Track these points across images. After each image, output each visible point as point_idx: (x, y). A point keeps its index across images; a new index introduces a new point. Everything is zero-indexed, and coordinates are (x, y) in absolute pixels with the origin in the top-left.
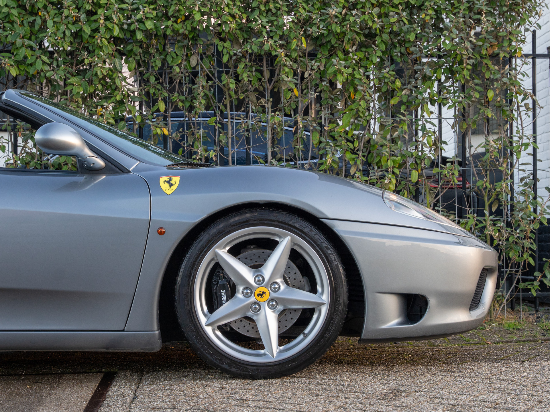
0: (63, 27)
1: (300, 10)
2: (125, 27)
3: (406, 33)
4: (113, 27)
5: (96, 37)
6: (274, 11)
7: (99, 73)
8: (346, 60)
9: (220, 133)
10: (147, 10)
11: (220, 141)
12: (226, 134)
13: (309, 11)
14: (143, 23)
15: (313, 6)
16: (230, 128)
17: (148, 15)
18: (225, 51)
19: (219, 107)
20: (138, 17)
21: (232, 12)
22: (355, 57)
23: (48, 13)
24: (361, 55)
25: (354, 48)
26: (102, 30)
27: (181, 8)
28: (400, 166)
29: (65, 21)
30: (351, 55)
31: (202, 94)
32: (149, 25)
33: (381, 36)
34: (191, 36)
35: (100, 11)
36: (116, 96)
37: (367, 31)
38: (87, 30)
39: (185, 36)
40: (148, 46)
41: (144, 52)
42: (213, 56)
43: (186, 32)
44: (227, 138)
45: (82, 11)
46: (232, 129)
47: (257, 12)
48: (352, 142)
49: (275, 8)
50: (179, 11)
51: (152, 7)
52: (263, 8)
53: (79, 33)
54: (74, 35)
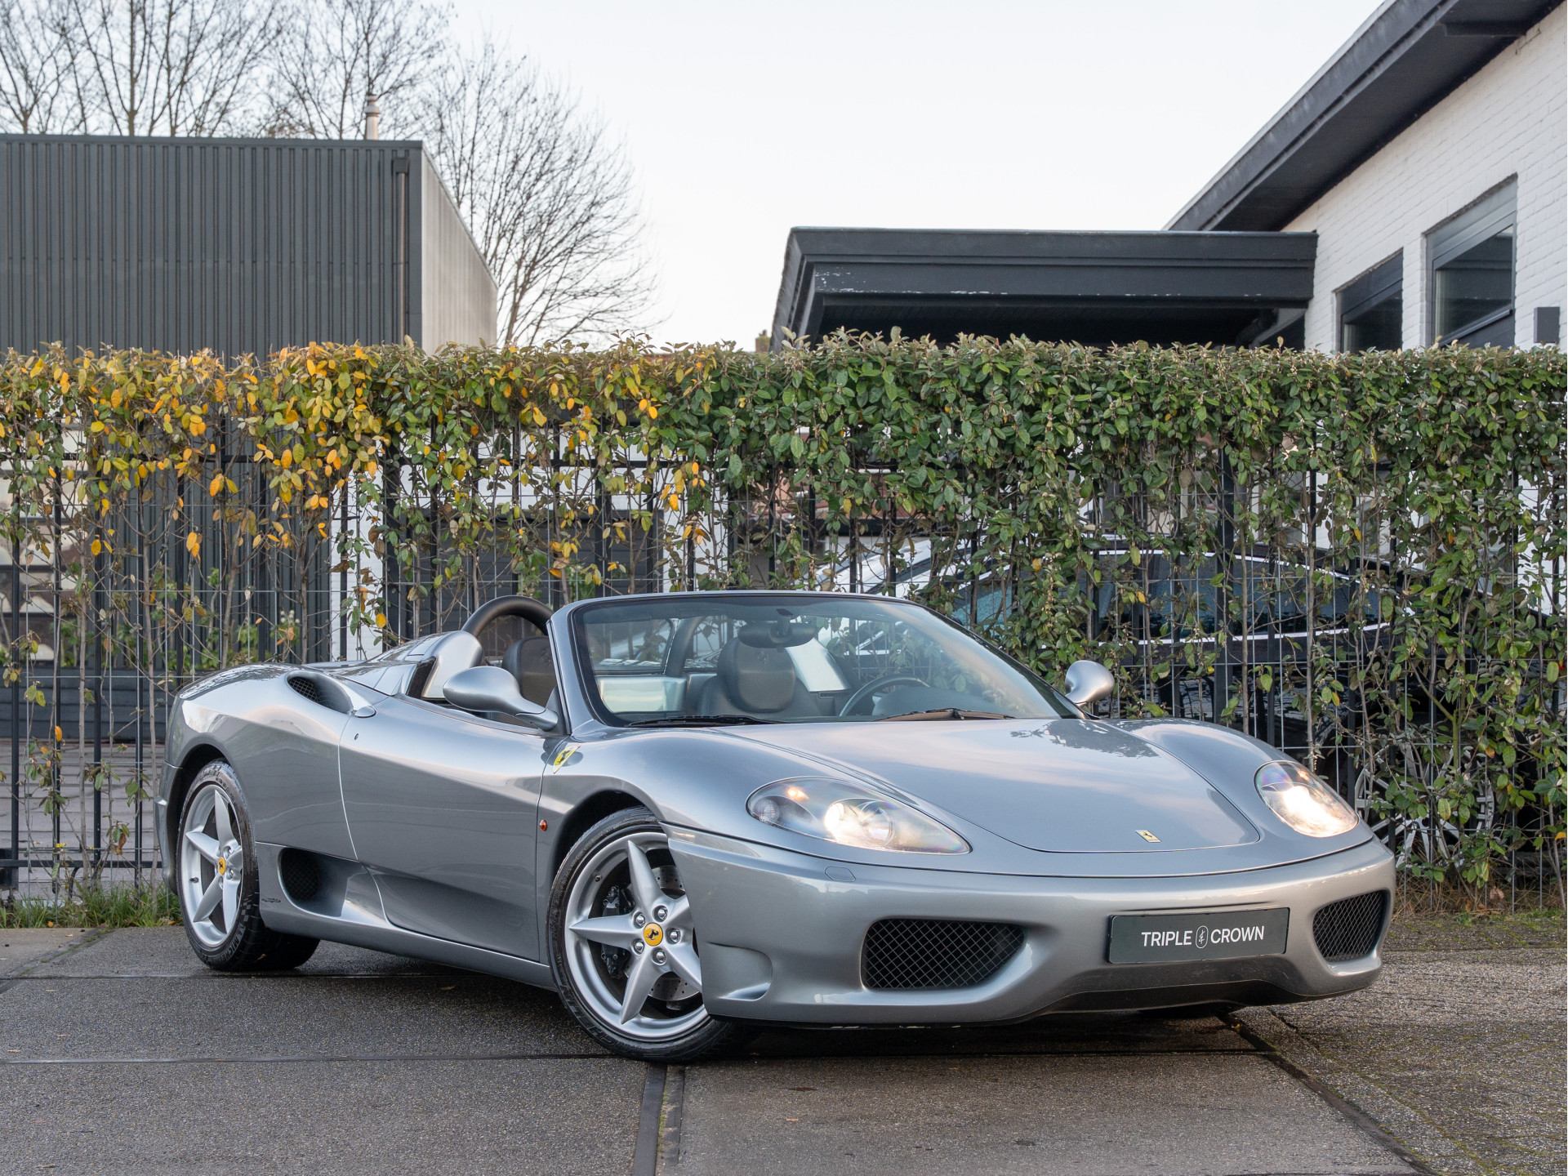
0: (987, 433)
1: (1369, 400)
2: (1083, 429)
3: (1541, 434)
4: (1066, 432)
5: (1039, 448)
6: (1324, 401)
7: (1042, 506)
8: (1441, 479)
9: (1229, 598)
10: (1118, 402)
11: (1228, 612)
12: (1240, 602)
13: (1380, 401)
14: (1113, 423)
15: (1388, 392)
16: (1245, 590)
17: (1121, 411)
18: (1241, 466)
19: (1228, 557)
20: (1106, 414)
21: (1257, 406)
22: (1457, 476)
23: (961, 409)
24: (1466, 471)
25: (1455, 459)
26: (1050, 437)
27: (1174, 398)
28: (1529, 655)
29: (989, 422)
30: (1449, 472)
31: (1204, 537)
32: (1122, 427)
33: (1500, 439)
34: (1186, 441)
35: (1045, 406)
36: (1063, 541)
37: (1477, 433)
38: (1026, 438)
39: (1175, 441)
40: (1114, 457)
41: (1107, 467)
42: (1219, 471)
43: (1179, 436)
44: (1242, 608)
45: (1016, 405)
46: (1249, 592)
47: (1296, 405)
48: (1449, 617)
49: (1327, 396)
50: (1171, 402)
51: (1127, 397)
52: (1307, 399)
53: (1010, 442)
54: (1002, 444)
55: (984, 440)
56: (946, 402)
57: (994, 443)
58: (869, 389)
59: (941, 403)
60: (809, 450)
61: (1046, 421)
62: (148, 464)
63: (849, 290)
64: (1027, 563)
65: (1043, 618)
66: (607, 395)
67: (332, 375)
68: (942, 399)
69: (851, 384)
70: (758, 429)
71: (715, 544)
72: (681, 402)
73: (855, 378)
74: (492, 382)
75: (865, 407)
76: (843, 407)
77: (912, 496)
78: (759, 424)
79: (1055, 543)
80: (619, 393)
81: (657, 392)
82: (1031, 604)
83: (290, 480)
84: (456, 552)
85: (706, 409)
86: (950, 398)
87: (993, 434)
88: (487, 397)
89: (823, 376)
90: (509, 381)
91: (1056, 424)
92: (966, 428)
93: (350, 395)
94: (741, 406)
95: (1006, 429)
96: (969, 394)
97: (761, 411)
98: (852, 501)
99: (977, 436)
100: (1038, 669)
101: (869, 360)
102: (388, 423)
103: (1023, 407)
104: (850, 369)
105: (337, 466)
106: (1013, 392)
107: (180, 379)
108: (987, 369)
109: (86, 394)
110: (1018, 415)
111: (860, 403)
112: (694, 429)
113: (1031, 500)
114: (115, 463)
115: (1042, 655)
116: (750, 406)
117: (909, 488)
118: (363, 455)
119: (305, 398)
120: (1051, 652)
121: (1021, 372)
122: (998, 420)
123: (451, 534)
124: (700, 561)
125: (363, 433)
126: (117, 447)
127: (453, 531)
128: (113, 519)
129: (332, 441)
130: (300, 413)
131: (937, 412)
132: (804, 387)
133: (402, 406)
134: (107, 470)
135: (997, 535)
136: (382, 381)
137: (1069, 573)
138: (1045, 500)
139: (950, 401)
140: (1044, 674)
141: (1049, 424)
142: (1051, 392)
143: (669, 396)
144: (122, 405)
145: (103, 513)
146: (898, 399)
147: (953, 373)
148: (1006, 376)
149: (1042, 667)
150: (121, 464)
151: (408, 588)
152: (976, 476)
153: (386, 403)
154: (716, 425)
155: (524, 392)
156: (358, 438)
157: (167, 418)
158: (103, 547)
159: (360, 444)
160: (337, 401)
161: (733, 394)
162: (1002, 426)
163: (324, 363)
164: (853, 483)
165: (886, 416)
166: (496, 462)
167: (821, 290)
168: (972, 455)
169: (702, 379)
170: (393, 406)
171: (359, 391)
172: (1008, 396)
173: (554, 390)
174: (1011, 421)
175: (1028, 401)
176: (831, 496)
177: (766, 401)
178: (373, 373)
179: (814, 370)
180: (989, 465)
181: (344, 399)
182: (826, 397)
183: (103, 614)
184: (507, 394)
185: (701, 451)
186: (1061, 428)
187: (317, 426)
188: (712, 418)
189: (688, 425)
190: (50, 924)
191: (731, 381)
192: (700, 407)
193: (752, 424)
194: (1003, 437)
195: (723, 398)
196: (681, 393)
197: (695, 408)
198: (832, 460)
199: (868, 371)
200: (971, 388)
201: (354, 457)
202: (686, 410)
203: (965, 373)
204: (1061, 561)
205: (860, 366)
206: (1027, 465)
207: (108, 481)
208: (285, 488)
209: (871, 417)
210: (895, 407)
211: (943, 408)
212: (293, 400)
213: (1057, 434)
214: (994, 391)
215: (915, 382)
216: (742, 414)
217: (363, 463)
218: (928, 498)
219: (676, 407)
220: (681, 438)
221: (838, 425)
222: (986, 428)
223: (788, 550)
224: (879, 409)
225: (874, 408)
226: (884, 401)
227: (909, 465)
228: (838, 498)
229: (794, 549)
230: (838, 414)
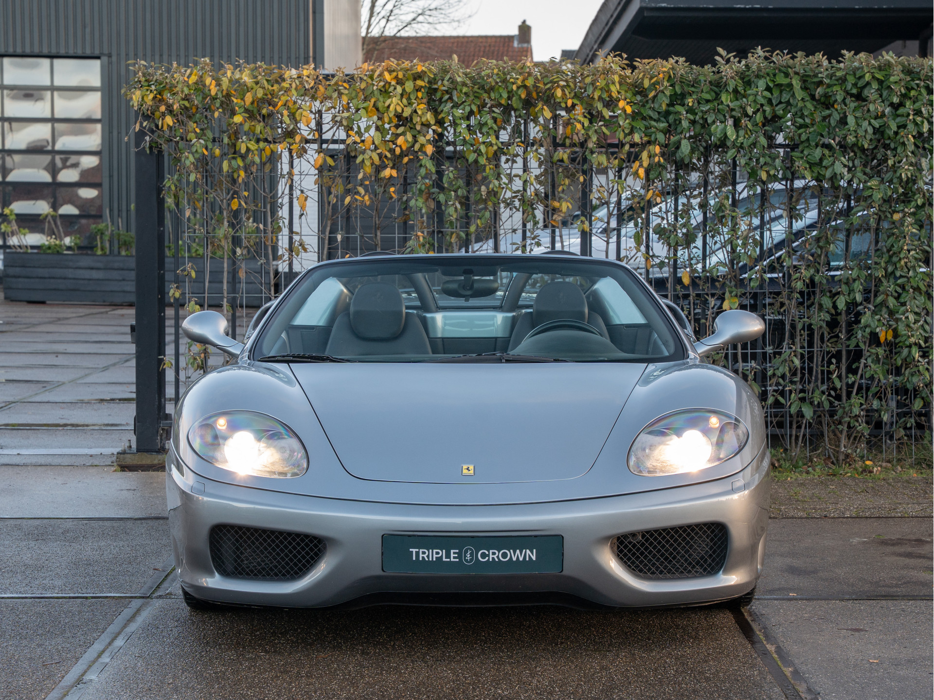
0: (865, 124)
4: (923, 122)
5: (902, 133)
7: (903, 175)
23: (846, 106)
26: (911, 126)
29: (867, 116)
35: (908, 103)
36: (916, 201)
38: (894, 128)
53: (881, 129)
54: (876, 131)
55: (863, 128)
56: (836, 101)
57: (870, 130)
58: (781, 92)
59: (831, 102)
60: (738, 136)
61: (909, 115)
62: (271, 146)
63: (663, 5)
64: (889, 216)
65: (902, 256)
66: (596, 97)
67: (400, 82)
68: (833, 99)
69: (768, 89)
70: (701, 121)
72: (647, 102)
73: (771, 85)
74: (514, 87)
75: (777, 105)
76: (762, 105)
77: (810, 168)
78: (702, 118)
79: (909, 202)
80: (605, 96)
81: (629, 95)
82: (892, 246)
83: (371, 157)
84: (486, 208)
85: (664, 107)
86: (839, 98)
87: (870, 124)
88: (509, 98)
89: (748, 84)
90: (525, 87)
91: (915, 117)
92: (851, 120)
93: (413, 97)
94: (690, 104)
95: (879, 120)
96: (852, 95)
97: (705, 108)
98: (768, 172)
99: (858, 125)
100: (896, 291)
101: (780, 71)
102: (440, 117)
103: (892, 105)
104: (768, 78)
105: (404, 148)
106: (885, 93)
107: (294, 85)
108: (868, 77)
109: (228, 96)
110: (888, 110)
111: (775, 104)
112: (655, 120)
113: (895, 172)
114: (249, 145)
115: (899, 281)
116: (696, 104)
117: (808, 163)
118: (422, 140)
119: (381, 99)
120: (905, 279)
121: (892, 79)
122: (873, 114)
123: (481, 195)
125: (422, 124)
126: (250, 134)
127: (483, 193)
128: (246, 184)
129: (401, 130)
130: (377, 109)
131: (828, 108)
132: (736, 91)
133: (450, 105)
134: (243, 150)
135: (870, 196)
136: (435, 86)
137: (920, 223)
138: (906, 172)
139: (839, 100)
140: (899, 295)
141: (911, 117)
142: (913, 93)
143: (639, 98)
144: (252, 103)
145: (240, 180)
146: (803, 99)
147: (843, 80)
148: (880, 82)
149: (899, 290)
150: (253, 146)
151: (452, 233)
152: (855, 155)
153: (437, 103)
154: (671, 118)
155: (534, 95)
156: (418, 127)
157: (285, 113)
158: (240, 204)
159: (419, 132)
160: (404, 101)
161: (683, 96)
162: (876, 118)
163: (395, 74)
164: (768, 160)
166: (515, 144)
167: (644, 5)
168: (854, 139)
169: (663, 85)
170: (443, 105)
171: (420, 95)
172: (881, 96)
173: (559, 93)
174: (883, 115)
175: (896, 100)
176: (752, 169)
177: (708, 101)
178: (430, 82)
179: (742, 79)
180: (866, 146)
181: (409, 99)
182: (751, 98)
183: (239, 251)
184: (523, 96)
185: (661, 137)
186: (919, 119)
187: (390, 118)
188: (667, 113)
189: (651, 118)
191: (682, 86)
192: (661, 106)
193: (697, 118)
194: (877, 126)
195: (677, 98)
196: (647, 96)
197: (656, 106)
198: (753, 143)
199: (781, 79)
200: (854, 91)
201: (416, 141)
202: (650, 108)
203: (851, 79)
204: (914, 214)
205: (775, 75)
206: (892, 146)
207: (243, 157)
208: (368, 163)
209: (781, 112)
210: (800, 104)
211: (833, 106)
212: (373, 100)
213: (916, 124)
214: (871, 93)
215: (812, 87)
216: (690, 111)
217: (422, 146)
218: (821, 171)
219: (644, 106)
220: (647, 128)
221: (759, 118)
222: (865, 119)
223: (720, 207)
224: (787, 107)
225: (783, 105)
226: (791, 101)
227: (807, 147)
228: (757, 170)
229: (725, 206)
230: (758, 110)
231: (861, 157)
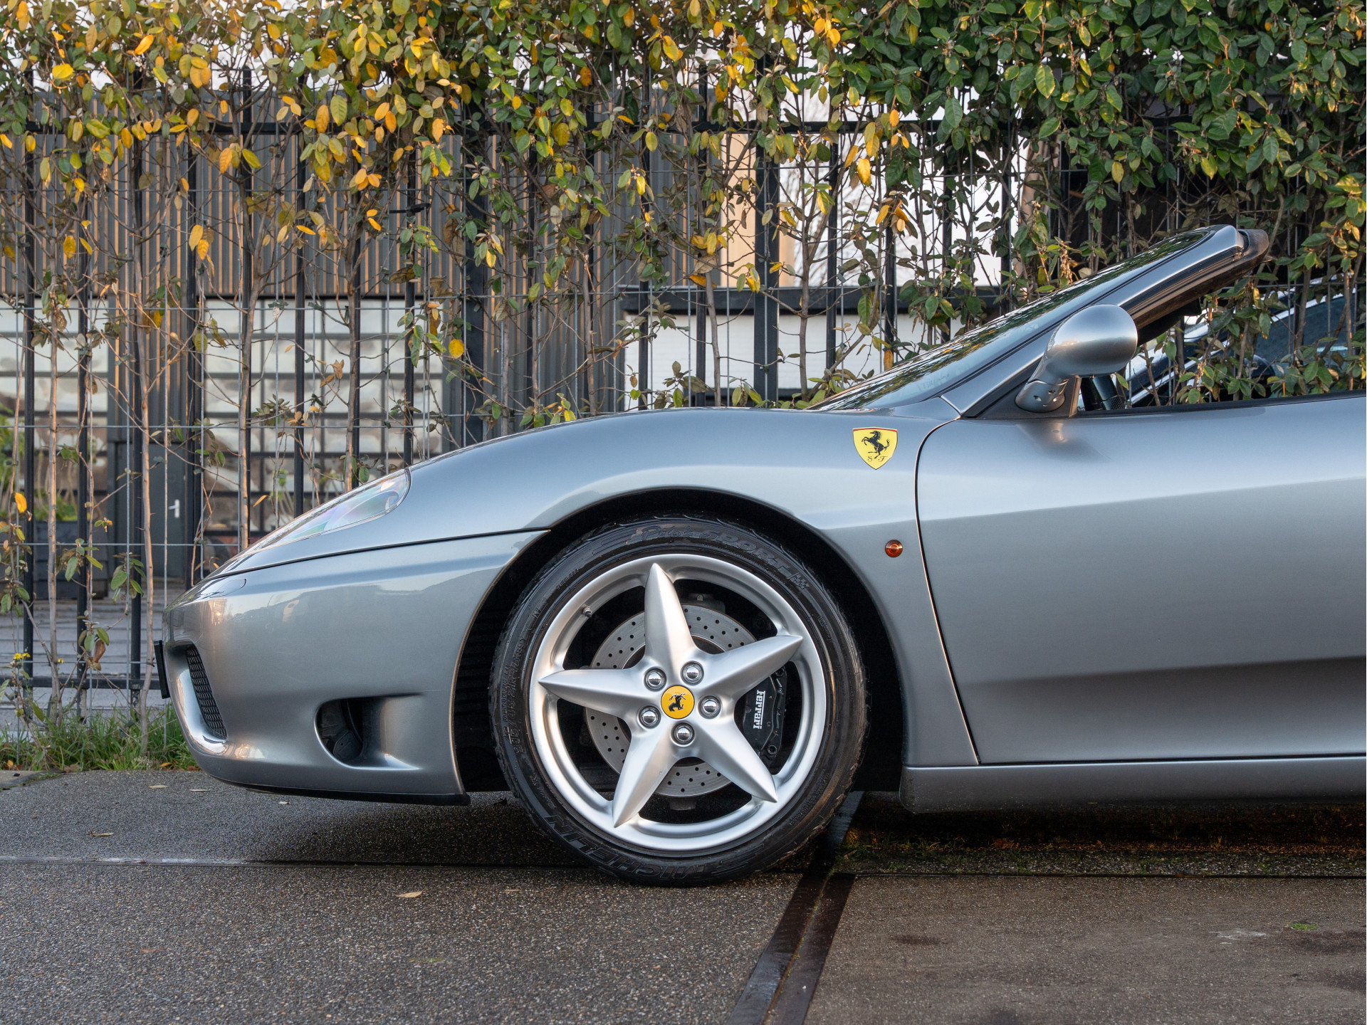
55: (1325, 67)
56: (1268, 13)
57: (1340, 72)
59: (1258, 18)
60: (1062, 89)
62: (135, 128)
66: (768, 14)
68: (1262, 10)
70: (986, 62)
71: (924, 238)
72: (876, 26)
75: (1144, 27)
76: (1113, 26)
77: (1214, 153)
78: (989, 54)
83: (328, 151)
84: (559, 250)
85: (912, 36)
86: (1274, 8)
87: (1339, 58)
88: (601, 26)
92: (1298, 50)
93: (409, 25)
94: (963, 27)
97: (991, 33)
98: (1125, 164)
99: (1314, 62)
102: (461, 63)
105: (392, 128)
111: (1139, 23)
112: (894, 64)
114: (89, 126)
116: (975, 27)
117: (1210, 142)
118: (425, 110)
124: (904, 263)
125: (426, 79)
126: (93, 105)
127: (554, 221)
128: (88, 205)
129: (384, 89)
130: (339, 51)
131: (1252, 31)
133: (480, 38)
134: (78, 137)
139: (1274, 11)
144: (99, 44)
145: (73, 196)
150: (97, 128)
152: (1310, 126)
153: (458, 37)
154: (926, 59)
155: (653, 21)
156: (420, 87)
157: (160, 61)
158: (80, 247)
159: (420, 96)
160: (391, 34)
161: (950, 11)
164: (1125, 137)
165: (1176, 38)
168: (1306, 91)
170: (469, 40)
171: (423, 20)
173: (694, 8)
176: (1094, 157)
177: (1000, 18)
181: (400, 31)
184: (629, 21)
185: (903, 94)
187: (362, 67)
188: (920, 50)
189: (885, 59)
190: (10, 763)
192: (903, 30)
193: (978, 55)
195: (937, 17)
196: (875, 14)
197: (895, 32)
198: (1095, 105)
201: (416, 115)
202: (882, 38)
207: (82, 153)
208: (321, 159)
210: (1192, 21)
211: (1261, 25)
212: (328, 32)
216: (964, 38)
217: (428, 123)
218: (1237, 158)
219: (868, 33)
220: (874, 78)
221: (1105, 52)
222: (1328, 48)
223: (1029, 239)
224: (1165, 30)
225: (1158, 28)
226: (1174, 15)
227: (1209, 112)
228: (1104, 162)
229: (1037, 237)
230: (1105, 37)
231: (1321, 132)
